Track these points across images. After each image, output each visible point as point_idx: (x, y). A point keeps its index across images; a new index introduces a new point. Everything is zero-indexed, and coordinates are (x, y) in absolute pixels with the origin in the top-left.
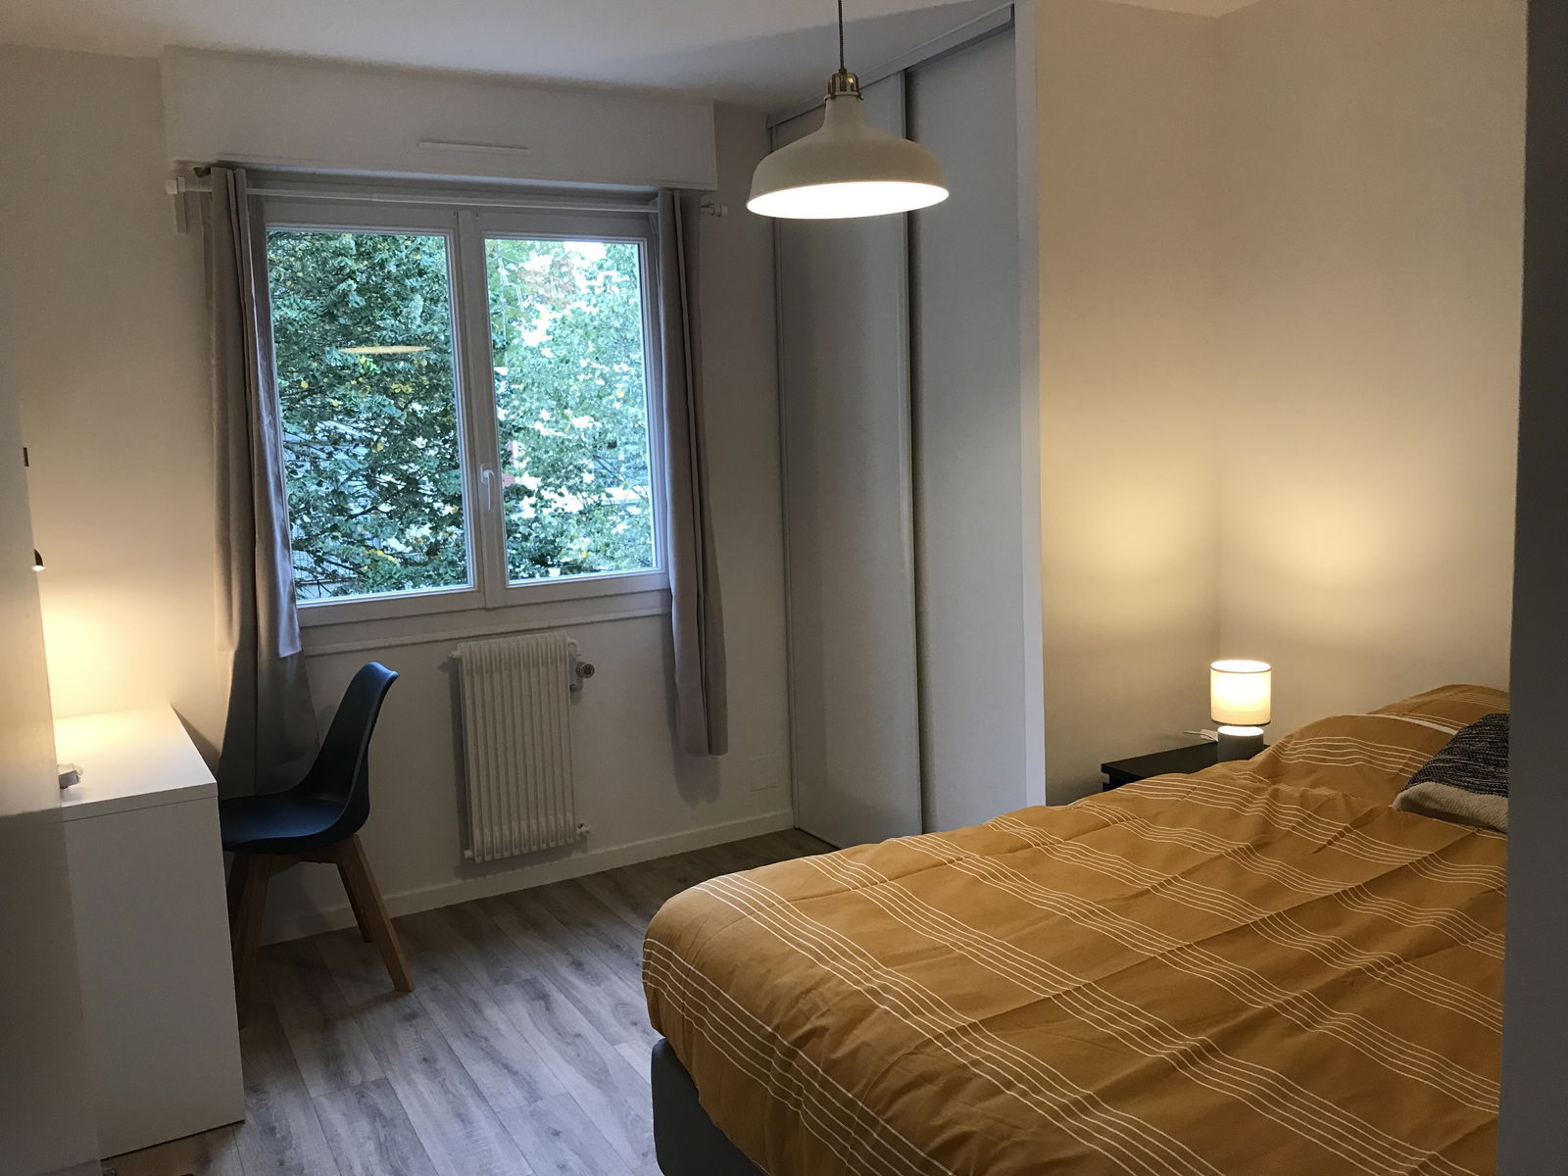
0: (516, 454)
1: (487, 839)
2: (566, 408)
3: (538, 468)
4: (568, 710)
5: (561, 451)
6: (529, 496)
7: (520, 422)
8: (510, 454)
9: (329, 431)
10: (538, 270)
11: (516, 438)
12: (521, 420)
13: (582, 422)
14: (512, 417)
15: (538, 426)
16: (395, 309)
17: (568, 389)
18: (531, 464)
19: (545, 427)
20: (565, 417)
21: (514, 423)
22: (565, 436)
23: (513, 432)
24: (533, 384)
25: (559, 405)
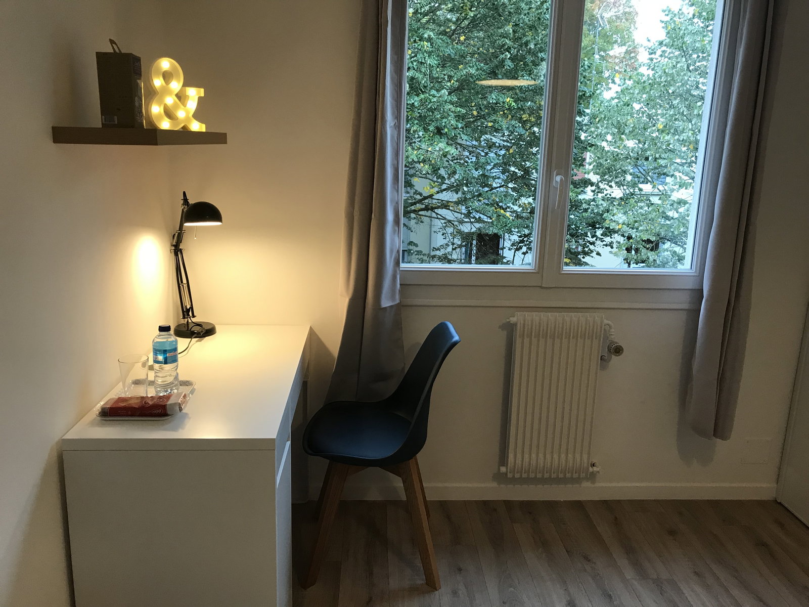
0: (588, 160)
1: (519, 461)
2: (622, 134)
3: (599, 169)
4: (596, 373)
5: (616, 160)
6: (591, 186)
7: (593, 141)
8: (584, 160)
9: (488, 141)
10: (618, 55)
11: (590, 151)
12: (594, 140)
13: (631, 143)
14: (589, 138)
15: (604, 144)
16: (530, 71)
17: (626, 122)
18: (595, 167)
19: (608, 145)
20: (621, 139)
21: (589, 142)
22: (619, 151)
23: (588, 147)
24: (605, 118)
25: (619, 132)
